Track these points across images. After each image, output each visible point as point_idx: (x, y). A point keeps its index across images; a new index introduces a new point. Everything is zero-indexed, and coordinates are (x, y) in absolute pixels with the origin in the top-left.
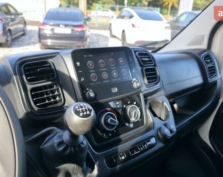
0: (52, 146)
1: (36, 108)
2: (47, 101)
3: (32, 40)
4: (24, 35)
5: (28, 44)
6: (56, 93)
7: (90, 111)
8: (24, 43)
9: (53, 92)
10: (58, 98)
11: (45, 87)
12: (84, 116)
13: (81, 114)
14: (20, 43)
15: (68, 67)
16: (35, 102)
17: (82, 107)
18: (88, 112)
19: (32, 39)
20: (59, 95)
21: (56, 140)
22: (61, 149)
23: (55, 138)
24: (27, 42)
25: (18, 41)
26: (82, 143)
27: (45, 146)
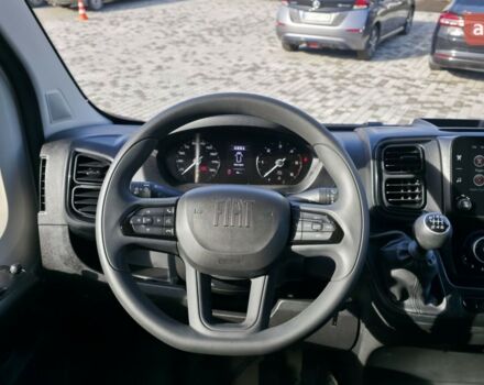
0: (394, 252)
1: (387, 204)
2: (402, 199)
3: (417, 47)
4: (403, 33)
5: (407, 56)
6: (417, 191)
7: (446, 226)
8: (399, 52)
9: (413, 188)
10: (417, 198)
11: (405, 180)
12: (435, 230)
13: (433, 227)
14: (392, 51)
15: (442, 160)
16: (388, 196)
17: (436, 219)
18: (442, 227)
19: (417, 43)
20: (420, 195)
21: (400, 247)
22: (402, 258)
23: (400, 244)
24: (406, 50)
25: (389, 48)
26: (430, 261)
27: (387, 249)
